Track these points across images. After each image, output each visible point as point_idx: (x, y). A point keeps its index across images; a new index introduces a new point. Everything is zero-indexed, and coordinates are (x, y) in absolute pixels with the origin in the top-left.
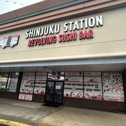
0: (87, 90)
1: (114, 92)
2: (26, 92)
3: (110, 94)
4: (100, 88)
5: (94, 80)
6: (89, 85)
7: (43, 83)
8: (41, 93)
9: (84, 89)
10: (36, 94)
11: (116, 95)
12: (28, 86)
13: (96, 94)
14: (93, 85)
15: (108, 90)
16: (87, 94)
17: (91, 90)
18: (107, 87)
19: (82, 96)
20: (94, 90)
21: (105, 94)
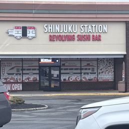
0: (85, 74)
1: (107, 74)
2: (12, 81)
3: (104, 75)
4: (95, 71)
5: (91, 64)
6: (86, 69)
7: (35, 69)
8: (33, 80)
9: (81, 73)
10: (26, 83)
11: (108, 77)
12: (13, 74)
13: (92, 77)
14: (89, 69)
15: (102, 72)
16: (84, 78)
17: (88, 74)
18: (101, 70)
19: (80, 79)
20: (91, 73)
21: (99, 76)
